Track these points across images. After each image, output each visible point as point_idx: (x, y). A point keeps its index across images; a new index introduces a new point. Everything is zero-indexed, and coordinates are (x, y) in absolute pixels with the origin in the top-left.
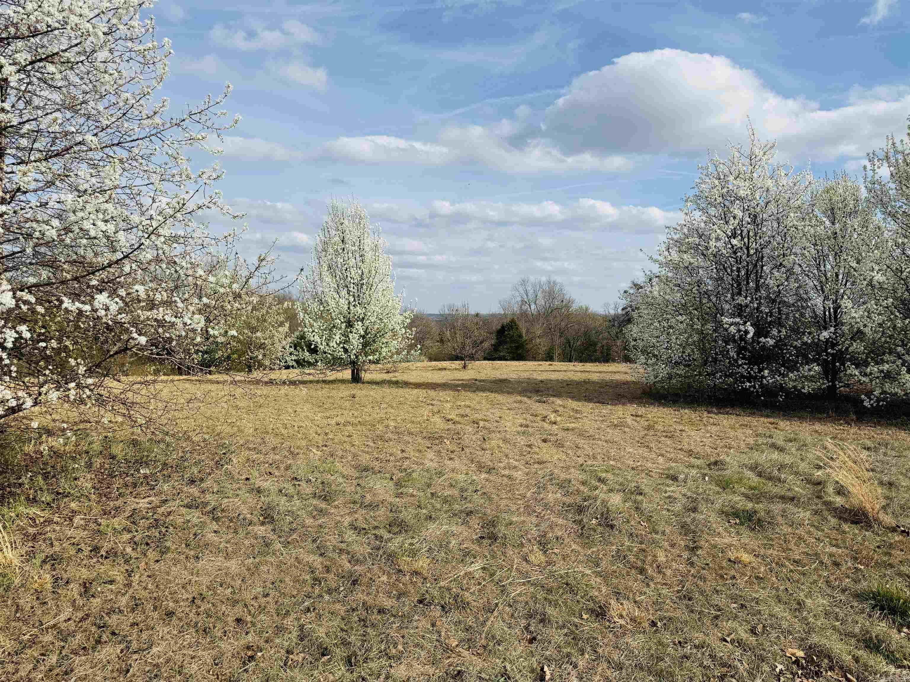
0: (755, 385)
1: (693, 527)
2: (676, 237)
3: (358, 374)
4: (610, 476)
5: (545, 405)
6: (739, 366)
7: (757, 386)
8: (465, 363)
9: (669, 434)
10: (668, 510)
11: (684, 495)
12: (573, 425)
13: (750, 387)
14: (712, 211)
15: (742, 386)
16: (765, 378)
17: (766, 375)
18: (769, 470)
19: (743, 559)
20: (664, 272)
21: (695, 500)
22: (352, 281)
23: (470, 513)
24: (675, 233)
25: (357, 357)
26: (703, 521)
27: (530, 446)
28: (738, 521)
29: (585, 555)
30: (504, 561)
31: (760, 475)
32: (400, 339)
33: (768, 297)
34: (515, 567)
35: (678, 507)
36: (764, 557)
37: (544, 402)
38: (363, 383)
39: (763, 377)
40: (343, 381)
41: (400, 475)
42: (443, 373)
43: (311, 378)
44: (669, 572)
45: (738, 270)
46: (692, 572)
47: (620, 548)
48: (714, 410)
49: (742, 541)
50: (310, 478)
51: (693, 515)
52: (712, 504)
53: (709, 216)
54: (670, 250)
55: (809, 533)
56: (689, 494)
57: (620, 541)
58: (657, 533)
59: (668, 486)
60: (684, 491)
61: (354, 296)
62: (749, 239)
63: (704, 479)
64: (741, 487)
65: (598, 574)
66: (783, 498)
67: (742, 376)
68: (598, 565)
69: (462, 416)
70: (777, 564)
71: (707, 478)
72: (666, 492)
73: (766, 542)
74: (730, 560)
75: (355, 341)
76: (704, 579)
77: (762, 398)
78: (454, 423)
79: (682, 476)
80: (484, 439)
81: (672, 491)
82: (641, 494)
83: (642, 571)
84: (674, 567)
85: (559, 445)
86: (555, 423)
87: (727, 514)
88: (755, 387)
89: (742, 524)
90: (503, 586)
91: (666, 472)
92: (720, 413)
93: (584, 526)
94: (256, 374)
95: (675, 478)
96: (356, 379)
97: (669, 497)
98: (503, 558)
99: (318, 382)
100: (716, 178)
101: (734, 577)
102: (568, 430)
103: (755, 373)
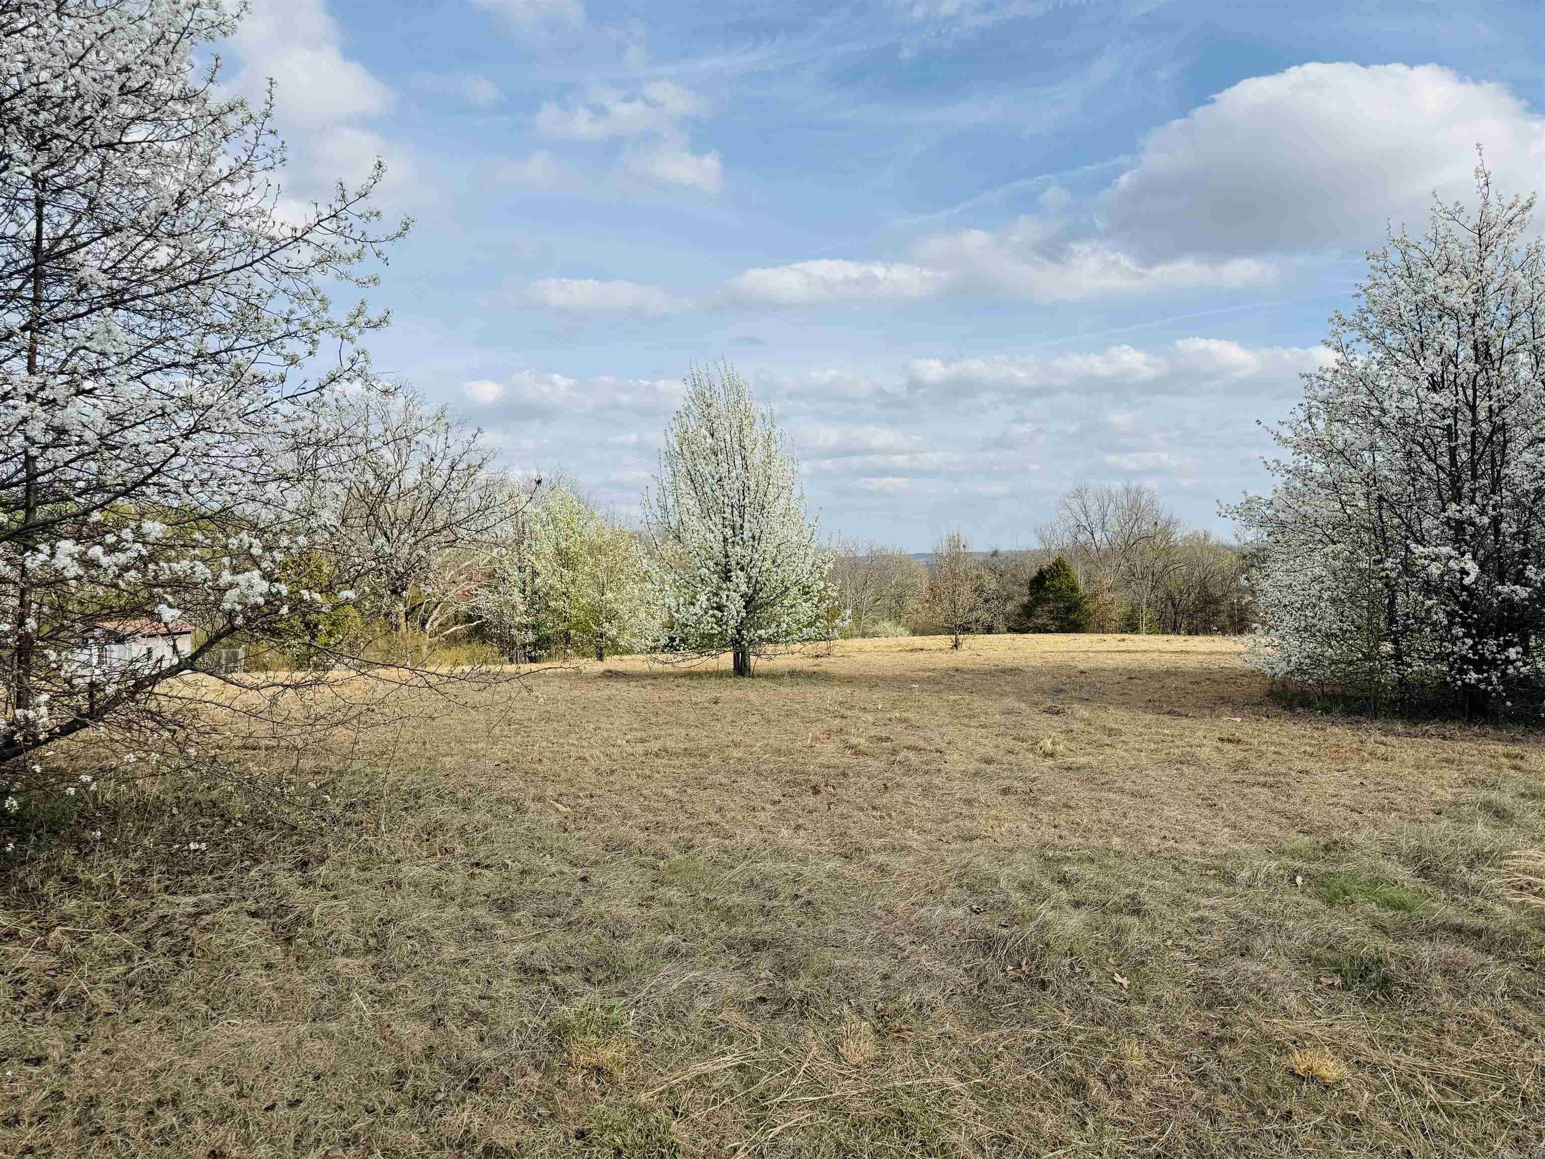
0: (1489, 677)
1: (1228, 991)
2: (1322, 394)
3: (744, 659)
4: (1089, 872)
5: (1056, 718)
6: (1454, 641)
7: (1494, 679)
8: (957, 640)
9: (1270, 780)
10: (1188, 950)
11: (1234, 916)
12: (1082, 760)
13: (1479, 681)
14: (1394, 340)
15: (1463, 681)
16: (1513, 662)
17: (1513, 656)
18: (1445, 866)
19: (1323, 1072)
20: (1303, 463)
21: (1254, 930)
22: (726, 501)
23: (758, 946)
24: (1322, 387)
25: (739, 632)
26: (1252, 980)
27: (969, 802)
28: (1338, 981)
29: (966, 1045)
30: (787, 1052)
31: (1424, 872)
32: (816, 599)
33: (1517, 503)
34: (806, 1065)
35: (1212, 942)
36: (1375, 1069)
37: (1057, 713)
38: (753, 677)
39: (1508, 661)
40: (719, 675)
41: (678, 857)
42: (917, 655)
43: (669, 668)
44: (1139, 1097)
45: (1453, 452)
46: (1195, 1097)
47: (1049, 1033)
48: (1400, 728)
49: (1338, 1028)
50: (508, 862)
51: (1239, 962)
52: (1289, 938)
53: (1389, 351)
54: (1314, 420)
55: (1504, 1015)
56: (1246, 914)
57: (1054, 1018)
58: (1143, 1001)
59: (1208, 894)
60: (1237, 905)
61: (733, 528)
62: (1475, 391)
63: (1293, 880)
64: (1370, 901)
65: (979, 1091)
66: (1458, 929)
67: (1464, 659)
68: (985, 1068)
69: (881, 739)
70: (1404, 1086)
71: (1299, 880)
72: (1197, 908)
73: (1392, 1032)
74: (1292, 1073)
75: (735, 606)
76: (1213, 1116)
77: (1509, 704)
78: (855, 754)
79: (1245, 874)
80: (886, 787)
81: (1213, 908)
82: (1136, 912)
83: (1079, 1088)
84: (1156, 1082)
85: (1031, 799)
86: (1052, 755)
87: (1318, 962)
88: (1490, 683)
89: (1346, 987)
90: (765, 1108)
91: (1217, 862)
92: (1409, 735)
93: (986, 982)
94: (612, 662)
95: (1229, 879)
96: (741, 669)
97: (1201, 920)
98: (789, 1046)
99: (676, 676)
100: (1402, 277)
101: (1287, 1116)
102: (1069, 769)
103: (1492, 652)
